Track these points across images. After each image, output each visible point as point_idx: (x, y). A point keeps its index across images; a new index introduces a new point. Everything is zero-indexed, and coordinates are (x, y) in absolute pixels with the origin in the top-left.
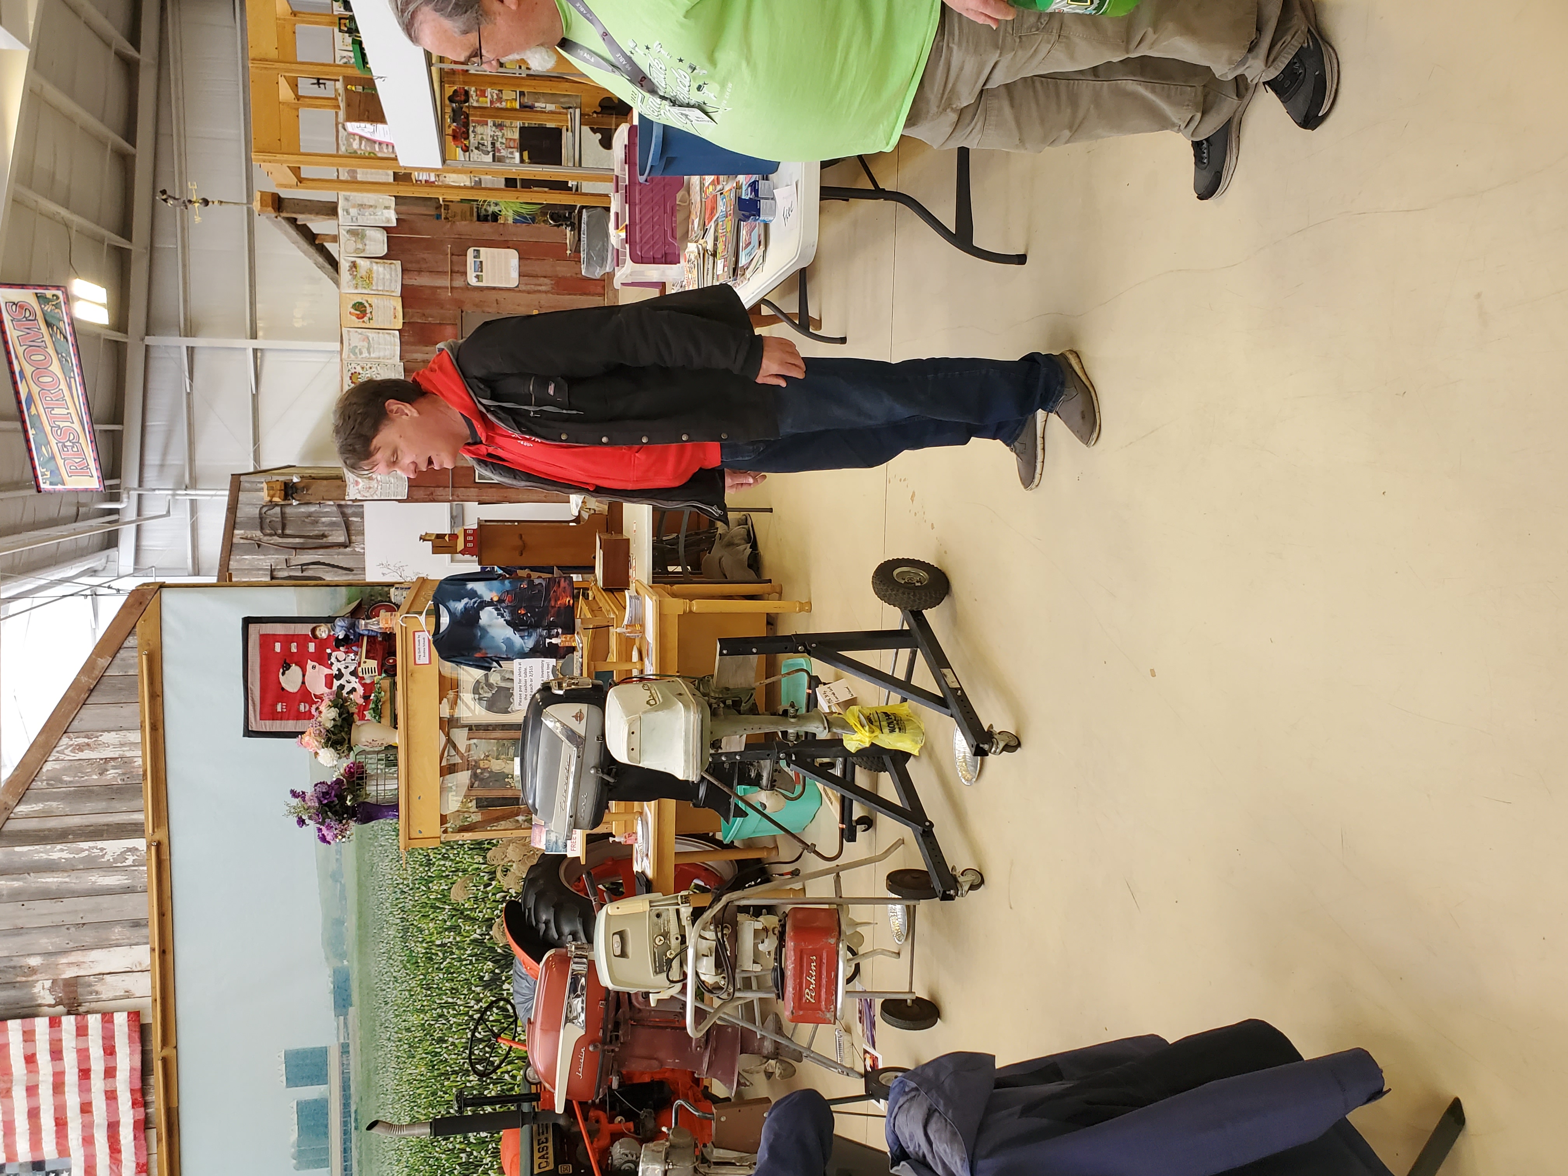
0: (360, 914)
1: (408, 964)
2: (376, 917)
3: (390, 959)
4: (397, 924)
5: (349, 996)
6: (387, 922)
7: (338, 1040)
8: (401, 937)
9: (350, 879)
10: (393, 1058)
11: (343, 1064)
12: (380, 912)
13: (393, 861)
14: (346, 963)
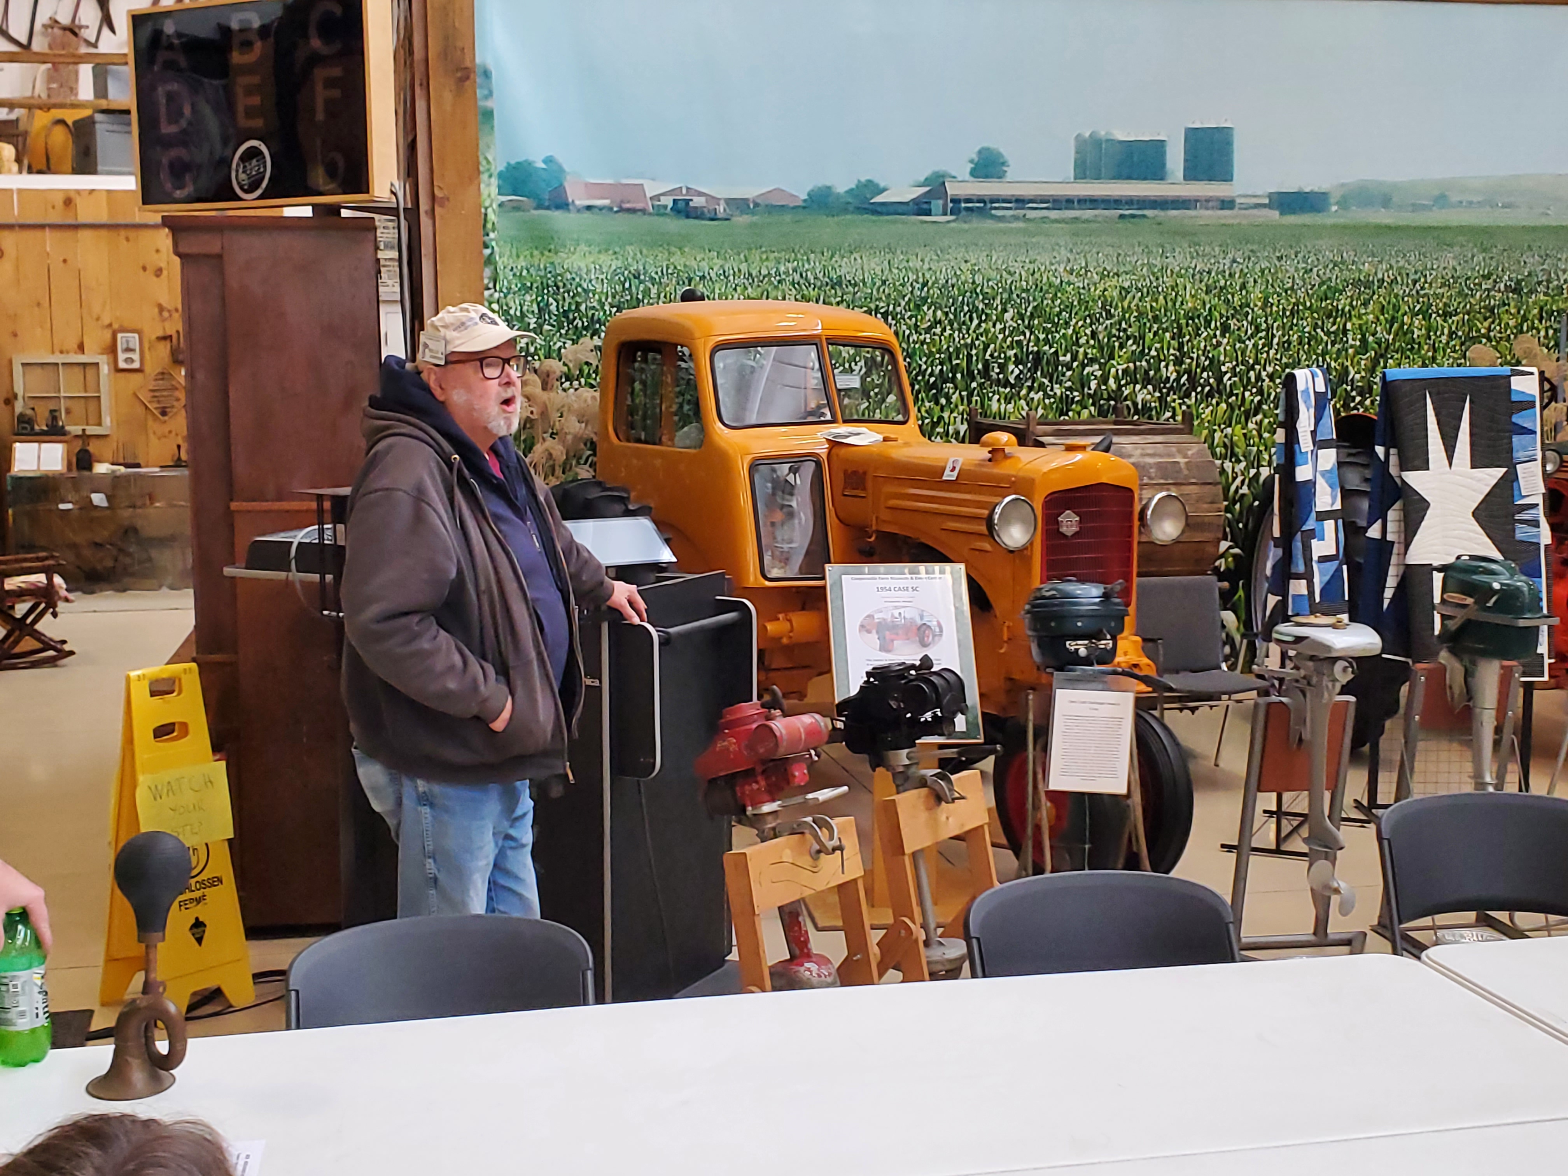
0: (1393, 229)
1: (1325, 287)
2: (1388, 248)
3: (1335, 265)
4: (1376, 273)
5: (1293, 212)
7: (1240, 196)
8: (1360, 280)
9: (1436, 217)
10: (1208, 265)
11: (1207, 201)
12: (1393, 253)
13: (1453, 271)
14: (1334, 208)
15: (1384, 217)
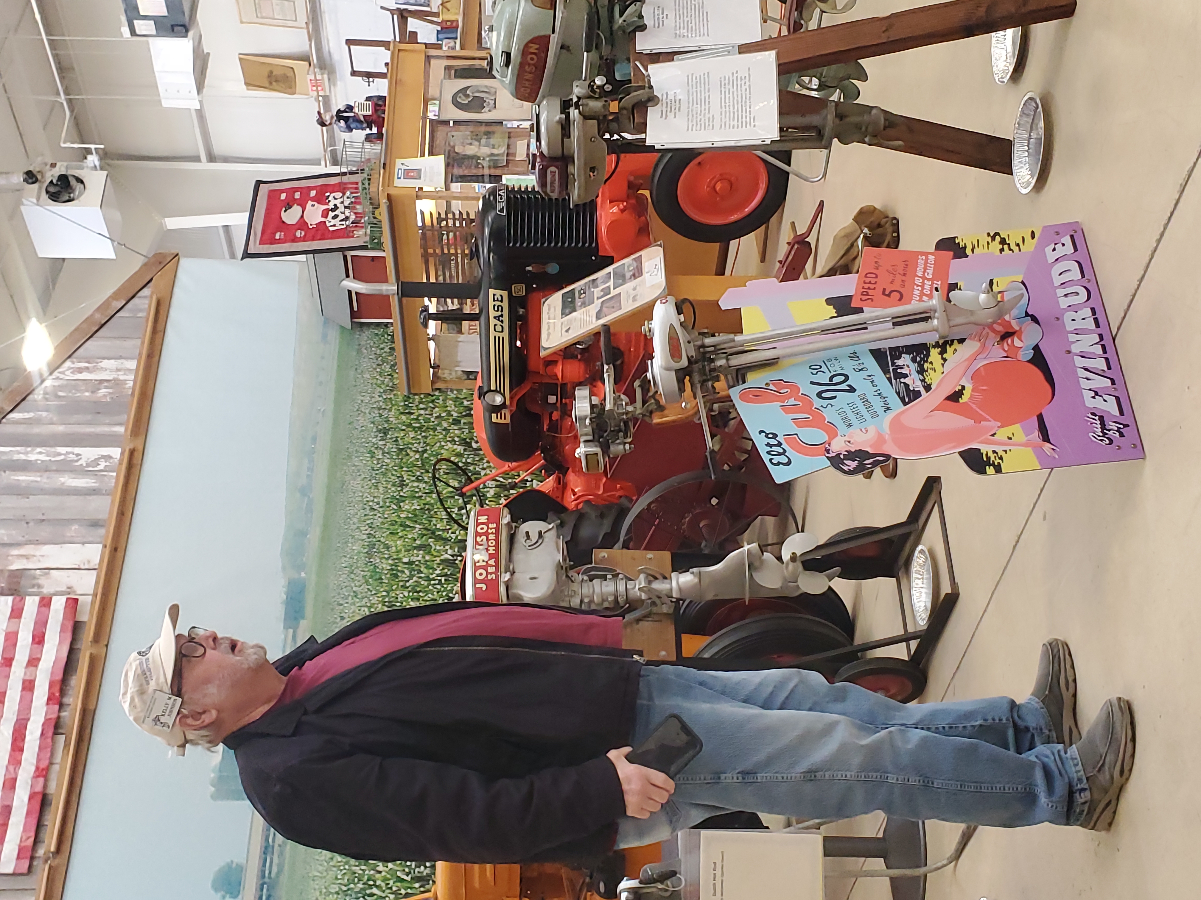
0: (326, 527)
1: (370, 580)
2: (342, 531)
3: (352, 573)
4: (363, 540)
5: (303, 608)
6: (353, 537)
8: (367, 553)
9: (319, 495)
12: (346, 527)
13: (365, 480)
14: (303, 575)
15: (315, 534)
